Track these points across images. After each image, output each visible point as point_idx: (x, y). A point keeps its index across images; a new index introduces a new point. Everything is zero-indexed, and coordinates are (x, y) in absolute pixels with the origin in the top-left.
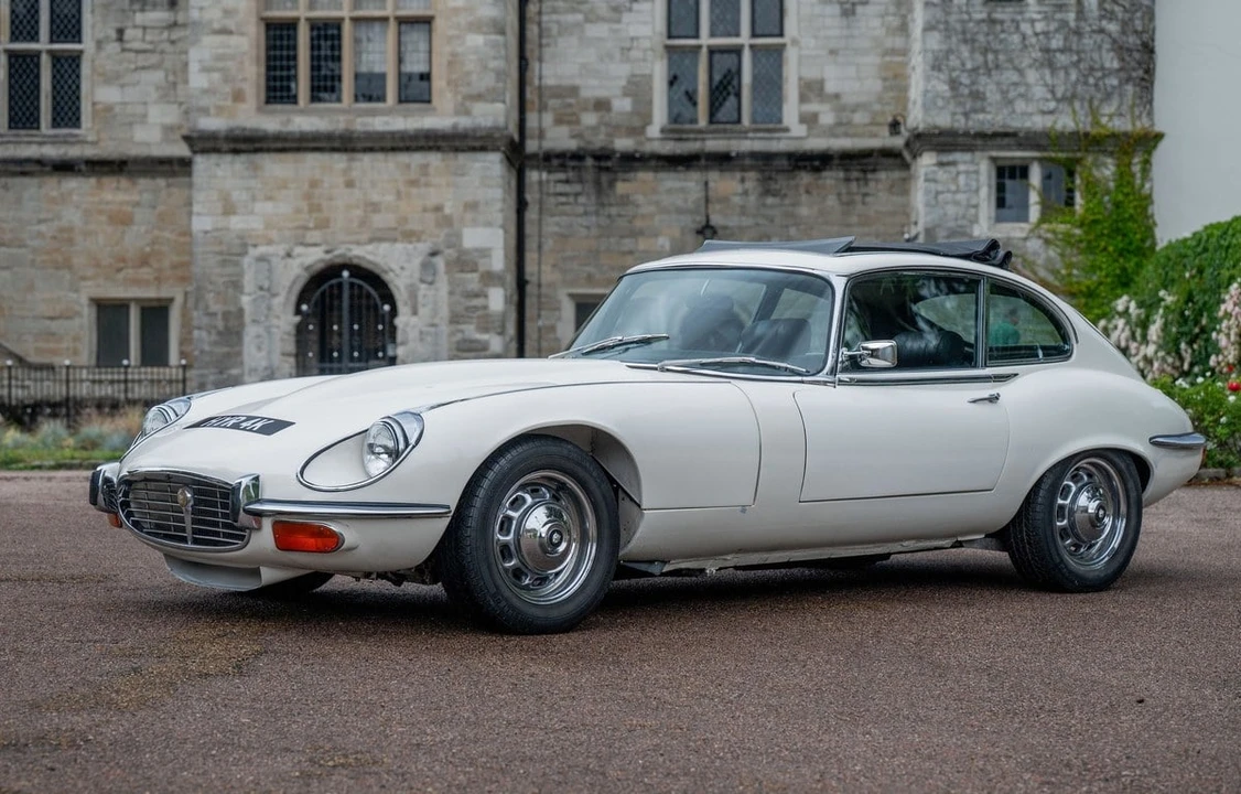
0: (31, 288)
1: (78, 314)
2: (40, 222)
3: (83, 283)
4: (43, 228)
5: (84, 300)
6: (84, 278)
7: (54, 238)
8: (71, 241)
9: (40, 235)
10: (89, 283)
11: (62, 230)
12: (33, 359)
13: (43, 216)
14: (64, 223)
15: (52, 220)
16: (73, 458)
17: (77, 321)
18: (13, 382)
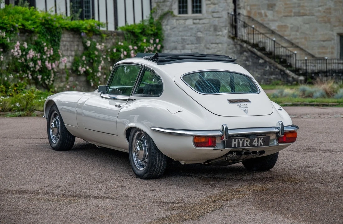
0: (316, 30)
1: (333, 39)
2: (319, 6)
3: (335, 28)
4: (320, 8)
5: (335, 34)
6: (335, 26)
7: (324, 12)
8: (330, 13)
9: (319, 11)
10: (337, 28)
11: (327, 9)
12: (317, 55)
13: (320, 4)
14: (327, 7)
15: (323, 6)
16: (298, 102)
17: (333, 42)
18: (307, 64)
